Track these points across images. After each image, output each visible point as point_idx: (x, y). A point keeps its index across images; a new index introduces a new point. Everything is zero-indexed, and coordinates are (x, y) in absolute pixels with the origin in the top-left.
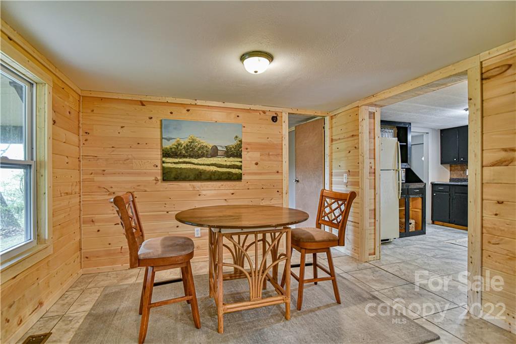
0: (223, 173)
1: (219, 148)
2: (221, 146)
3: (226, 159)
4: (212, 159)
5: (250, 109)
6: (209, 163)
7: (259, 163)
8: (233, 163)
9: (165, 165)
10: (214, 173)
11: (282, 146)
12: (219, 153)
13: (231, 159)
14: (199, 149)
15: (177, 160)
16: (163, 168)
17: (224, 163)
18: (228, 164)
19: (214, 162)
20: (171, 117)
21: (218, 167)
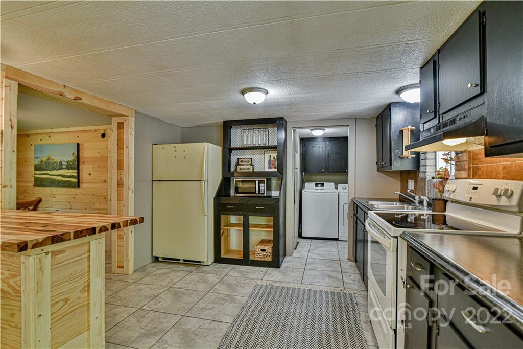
0: (66, 182)
1: (63, 163)
2: (64, 161)
3: (67, 171)
4: (59, 171)
5: (85, 130)
6: (58, 174)
7: (91, 173)
8: (72, 174)
9: (35, 176)
10: (61, 181)
11: (107, 159)
12: (64, 166)
13: (71, 171)
14: (52, 164)
15: (41, 172)
16: (35, 178)
17: (66, 174)
18: (69, 174)
19: (60, 174)
20: (41, 143)
21: (63, 177)
